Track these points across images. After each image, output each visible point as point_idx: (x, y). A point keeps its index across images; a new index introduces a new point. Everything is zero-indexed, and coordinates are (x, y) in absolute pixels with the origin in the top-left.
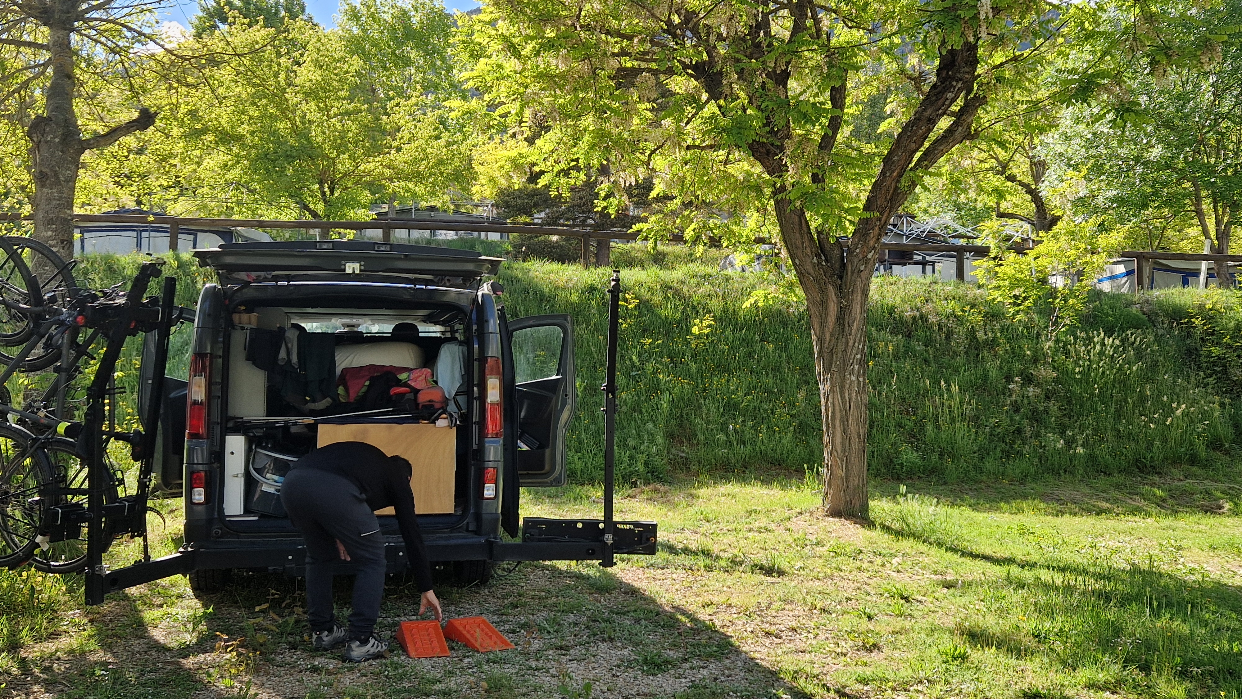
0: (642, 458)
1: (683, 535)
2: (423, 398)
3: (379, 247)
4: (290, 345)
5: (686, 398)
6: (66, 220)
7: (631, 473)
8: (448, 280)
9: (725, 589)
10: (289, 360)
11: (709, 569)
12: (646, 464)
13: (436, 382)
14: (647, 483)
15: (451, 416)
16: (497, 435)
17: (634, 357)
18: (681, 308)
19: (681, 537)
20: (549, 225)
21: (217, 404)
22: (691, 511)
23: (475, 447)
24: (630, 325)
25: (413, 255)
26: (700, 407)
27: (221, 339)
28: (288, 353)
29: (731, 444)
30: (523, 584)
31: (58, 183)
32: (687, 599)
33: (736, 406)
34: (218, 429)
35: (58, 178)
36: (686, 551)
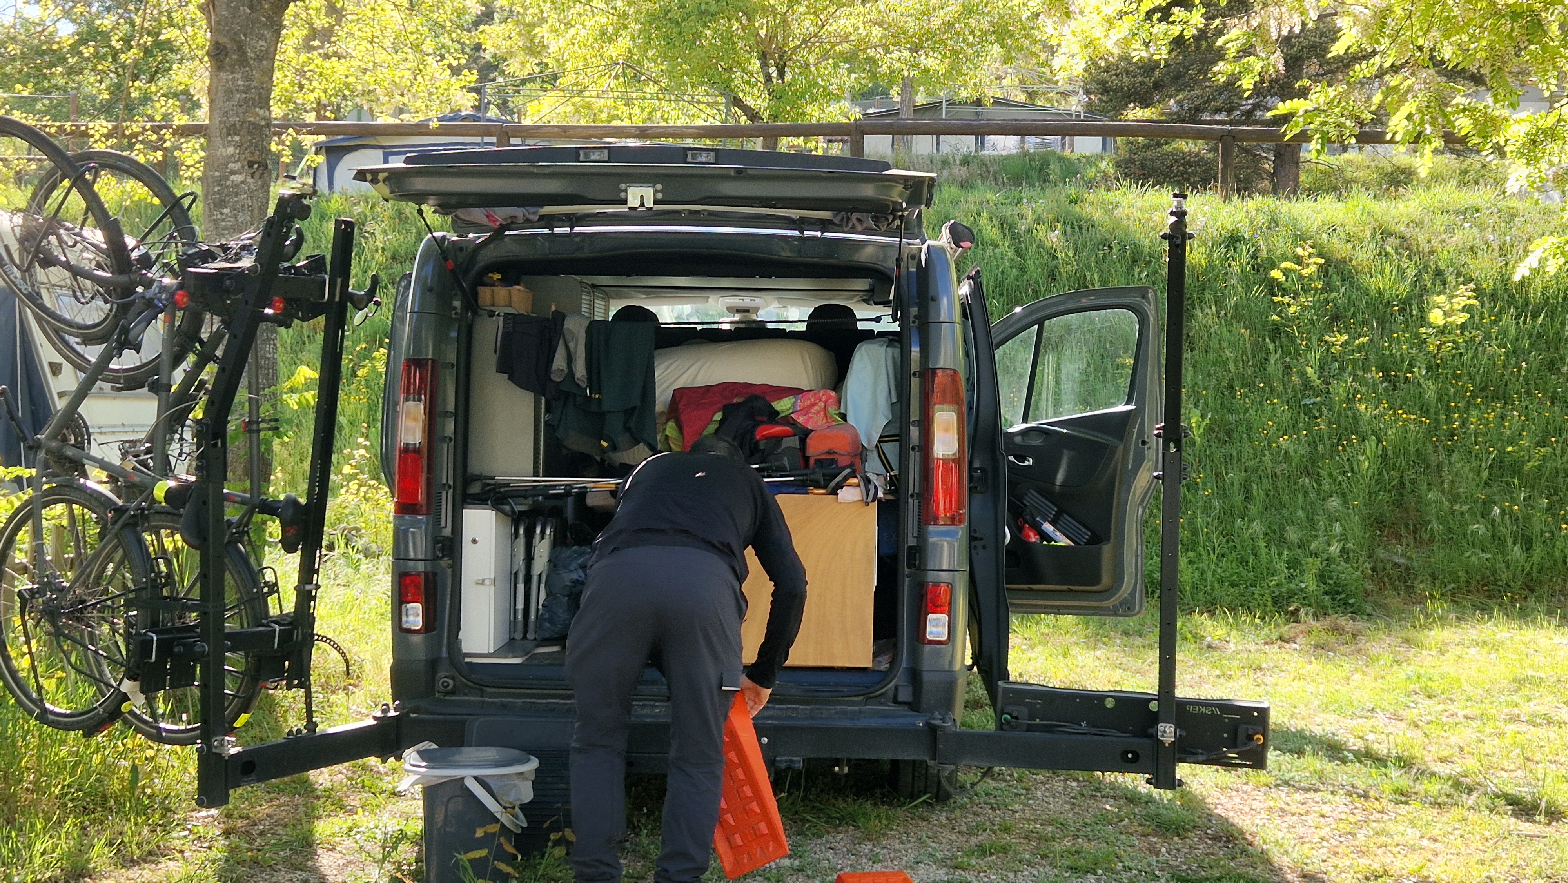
0: (1313, 565)
1: (1372, 722)
2: (815, 448)
3: (694, 157)
4: (572, 345)
5: (1412, 449)
6: (256, 126)
7: (1291, 595)
8: (859, 220)
9: (1425, 843)
10: (571, 373)
11: (1403, 796)
12: (1322, 577)
13: (844, 417)
14: (1321, 613)
15: (867, 481)
16: (954, 520)
17: (1309, 370)
18: (1411, 273)
19: (1363, 725)
20: (1183, 121)
21: (445, 452)
22: (1399, 675)
23: (912, 542)
24: (1304, 308)
25: (753, 169)
26: (1439, 467)
27: (454, 334)
28: (570, 360)
29: (1502, 543)
30: (1017, 807)
31: (243, 61)
32: (1335, 860)
33: (1516, 468)
34: (447, 498)
35: (244, 53)
36: (1367, 756)
